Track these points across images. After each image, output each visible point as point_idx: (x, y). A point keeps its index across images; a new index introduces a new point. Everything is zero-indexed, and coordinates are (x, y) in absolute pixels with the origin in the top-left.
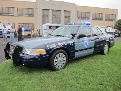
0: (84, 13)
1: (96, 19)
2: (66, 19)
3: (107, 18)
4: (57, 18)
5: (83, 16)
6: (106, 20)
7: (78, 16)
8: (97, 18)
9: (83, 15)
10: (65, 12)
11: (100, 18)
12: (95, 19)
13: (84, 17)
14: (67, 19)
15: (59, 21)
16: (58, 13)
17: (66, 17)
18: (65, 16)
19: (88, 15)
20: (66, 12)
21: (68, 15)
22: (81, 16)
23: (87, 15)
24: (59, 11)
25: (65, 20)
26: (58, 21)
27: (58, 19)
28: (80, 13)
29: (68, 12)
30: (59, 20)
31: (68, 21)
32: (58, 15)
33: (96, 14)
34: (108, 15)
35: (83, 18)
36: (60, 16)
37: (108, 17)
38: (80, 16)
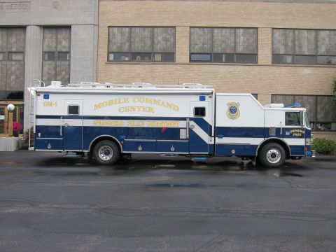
0: (147, 33)
1: (215, 58)
2: (53, 63)
3: (282, 51)
4: (9, 63)
5: (138, 46)
6: (277, 59)
7: (114, 48)
8: (218, 50)
9: (137, 40)
10: (48, 34)
11: (240, 49)
12: (208, 57)
13: (147, 49)
14: (59, 63)
15: (17, 78)
16: (13, 39)
17: (50, 55)
18: (46, 49)
19: (166, 40)
20: (54, 31)
21: (60, 48)
22: (126, 48)
23: (160, 38)
24: (19, 32)
25: (46, 69)
26: (13, 77)
27: (13, 69)
28: (122, 34)
29: (59, 31)
30: (18, 72)
31: (63, 73)
32: (14, 50)
33: (216, 30)
34: (291, 33)
35: (138, 57)
36: (22, 53)
37: (290, 44)
38: (120, 47)
